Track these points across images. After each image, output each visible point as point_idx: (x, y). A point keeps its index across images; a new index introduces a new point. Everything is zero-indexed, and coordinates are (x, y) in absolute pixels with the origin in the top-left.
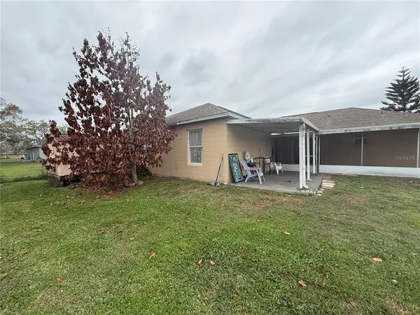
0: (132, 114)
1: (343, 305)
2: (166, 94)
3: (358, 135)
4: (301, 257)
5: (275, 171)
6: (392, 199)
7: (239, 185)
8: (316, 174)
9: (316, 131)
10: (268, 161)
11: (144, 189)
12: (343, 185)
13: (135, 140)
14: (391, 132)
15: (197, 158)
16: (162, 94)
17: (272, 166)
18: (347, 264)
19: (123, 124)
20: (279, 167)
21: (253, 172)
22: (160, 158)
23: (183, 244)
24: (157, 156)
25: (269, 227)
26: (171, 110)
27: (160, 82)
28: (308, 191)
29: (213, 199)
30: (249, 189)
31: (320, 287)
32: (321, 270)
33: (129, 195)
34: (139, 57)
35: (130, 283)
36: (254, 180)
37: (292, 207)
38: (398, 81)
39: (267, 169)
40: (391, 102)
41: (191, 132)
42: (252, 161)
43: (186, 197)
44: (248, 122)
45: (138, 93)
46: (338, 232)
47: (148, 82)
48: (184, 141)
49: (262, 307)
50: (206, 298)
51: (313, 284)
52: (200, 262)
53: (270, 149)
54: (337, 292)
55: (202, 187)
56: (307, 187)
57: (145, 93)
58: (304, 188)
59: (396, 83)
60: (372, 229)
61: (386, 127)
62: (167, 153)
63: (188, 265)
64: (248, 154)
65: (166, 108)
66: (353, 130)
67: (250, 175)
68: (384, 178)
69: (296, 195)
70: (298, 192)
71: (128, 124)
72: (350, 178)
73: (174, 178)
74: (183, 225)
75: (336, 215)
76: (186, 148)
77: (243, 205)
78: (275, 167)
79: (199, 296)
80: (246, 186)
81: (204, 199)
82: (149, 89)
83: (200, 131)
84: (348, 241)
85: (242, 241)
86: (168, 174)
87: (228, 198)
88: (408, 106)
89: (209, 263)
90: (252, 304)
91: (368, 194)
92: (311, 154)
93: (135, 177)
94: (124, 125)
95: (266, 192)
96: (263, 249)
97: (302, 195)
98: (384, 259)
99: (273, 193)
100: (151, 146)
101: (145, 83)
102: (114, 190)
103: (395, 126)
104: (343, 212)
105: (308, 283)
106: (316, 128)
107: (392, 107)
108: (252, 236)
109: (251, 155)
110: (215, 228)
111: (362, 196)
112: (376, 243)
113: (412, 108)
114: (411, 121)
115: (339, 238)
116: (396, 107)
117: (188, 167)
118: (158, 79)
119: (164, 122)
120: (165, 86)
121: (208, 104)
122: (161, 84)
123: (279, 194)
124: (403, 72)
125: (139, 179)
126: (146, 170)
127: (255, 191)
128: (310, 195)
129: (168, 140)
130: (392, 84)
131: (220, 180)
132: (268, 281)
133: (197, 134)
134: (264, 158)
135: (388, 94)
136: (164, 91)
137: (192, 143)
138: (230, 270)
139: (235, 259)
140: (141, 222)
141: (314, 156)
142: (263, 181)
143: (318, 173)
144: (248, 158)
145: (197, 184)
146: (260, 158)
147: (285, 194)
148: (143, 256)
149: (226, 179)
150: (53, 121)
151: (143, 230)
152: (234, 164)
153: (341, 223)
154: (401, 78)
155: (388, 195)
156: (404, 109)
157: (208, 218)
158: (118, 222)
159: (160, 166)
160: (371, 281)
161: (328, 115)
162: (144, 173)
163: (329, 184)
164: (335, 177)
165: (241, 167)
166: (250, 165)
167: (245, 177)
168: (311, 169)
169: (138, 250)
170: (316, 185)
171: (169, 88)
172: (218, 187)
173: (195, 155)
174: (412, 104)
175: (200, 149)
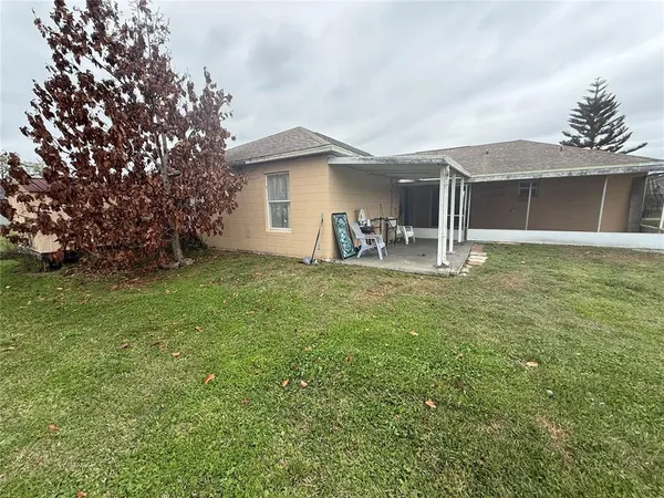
0: (165, 144)
1: (482, 428)
2: (223, 109)
3: (524, 183)
4: (431, 368)
5: (403, 239)
6: (562, 278)
7: (348, 262)
8: (462, 244)
9: (466, 178)
10: (393, 223)
11: (195, 272)
12: (498, 259)
13: (173, 191)
14: (570, 179)
15: (281, 220)
16: (217, 108)
17: (399, 232)
18: (492, 373)
19: (149, 161)
20: (409, 233)
21: (369, 242)
22: (219, 221)
23: (260, 358)
24: (214, 218)
25: (389, 326)
26: (234, 139)
27: (213, 86)
28: (449, 270)
29: (307, 286)
30: (361, 270)
31: (455, 407)
32: (457, 383)
33: (170, 282)
34: (169, 36)
35: (175, 423)
36: (371, 254)
37: (424, 294)
38: (588, 99)
39: (392, 236)
40: (575, 133)
41: (270, 178)
42: (369, 225)
43: (265, 284)
44: (362, 162)
45: (172, 105)
46: (484, 328)
47: (190, 87)
48: (260, 192)
49: (373, 441)
50: (293, 436)
51: (445, 403)
52: (286, 383)
53: (396, 205)
54: (475, 413)
55: (290, 266)
56: (447, 263)
57: (184, 106)
58: (443, 266)
59: (585, 102)
60: (530, 323)
61: (563, 172)
62: (230, 212)
63: (267, 389)
64: (362, 213)
65: (225, 134)
66: (520, 175)
67: (365, 247)
68: (555, 246)
69: (432, 276)
70: (435, 271)
71: (159, 160)
72: (508, 248)
73: (246, 253)
74: (259, 328)
75: (484, 303)
76: (263, 204)
77: (352, 294)
78: (403, 233)
79: (283, 433)
80: (358, 263)
81: (293, 285)
82: (193, 99)
83: (285, 176)
84: (497, 341)
85: (351, 348)
86: (234, 246)
87: (329, 284)
88: (598, 139)
89: (299, 384)
90: (360, 439)
91: (531, 272)
92: (457, 212)
93: (179, 252)
94: (152, 163)
95: (389, 273)
96: (378, 359)
97: (440, 275)
98: (540, 362)
99: (399, 273)
100: (203, 201)
101: (184, 87)
102: (142, 275)
103: (576, 171)
104: (495, 299)
105: (437, 404)
106: (466, 173)
107: (576, 140)
108: (364, 340)
109: (367, 216)
110: (309, 331)
111: (522, 275)
112: (533, 342)
113: (603, 142)
114: (598, 163)
115: (485, 336)
116: (582, 141)
117: (267, 234)
118: (209, 80)
119: (223, 160)
120: (221, 94)
121: (299, 129)
122: (215, 90)
123: (407, 275)
124: (597, 85)
125: (186, 255)
126: (197, 239)
127: (373, 271)
128: (452, 275)
129: (231, 191)
130: (581, 105)
131: (318, 255)
132: (383, 405)
133: (281, 181)
134: (387, 220)
135: (573, 121)
136: (220, 103)
137: (272, 196)
138: (330, 392)
139: (338, 375)
140: (189, 327)
141: (461, 215)
142: (384, 255)
143: (465, 242)
144: (363, 219)
145: (282, 261)
146: (381, 219)
147: (416, 275)
148: (195, 381)
149: (327, 253)
150: (12, 155)
151: (196, 338)
152: (340, 230)
153: (490, 315)
154: (592, 96)
155: (557, 272)
156: (591, 144)
157: (299, 316)
158: (152, 329)
159: (220, 233)
160: (521, 395)
161: (484, 150)
162: (193, 245)
163: (479, 258)
164: (489, 247)
165: (351, 234)
166: (365, 230)
167: (357, 250)
168: (456, 235)
169: (186, 371)
170: (460, 261)
171: (230, 98)
172: (315, 267)
173: (279, 214)
174: (604, 136)
175: (286, 205)
